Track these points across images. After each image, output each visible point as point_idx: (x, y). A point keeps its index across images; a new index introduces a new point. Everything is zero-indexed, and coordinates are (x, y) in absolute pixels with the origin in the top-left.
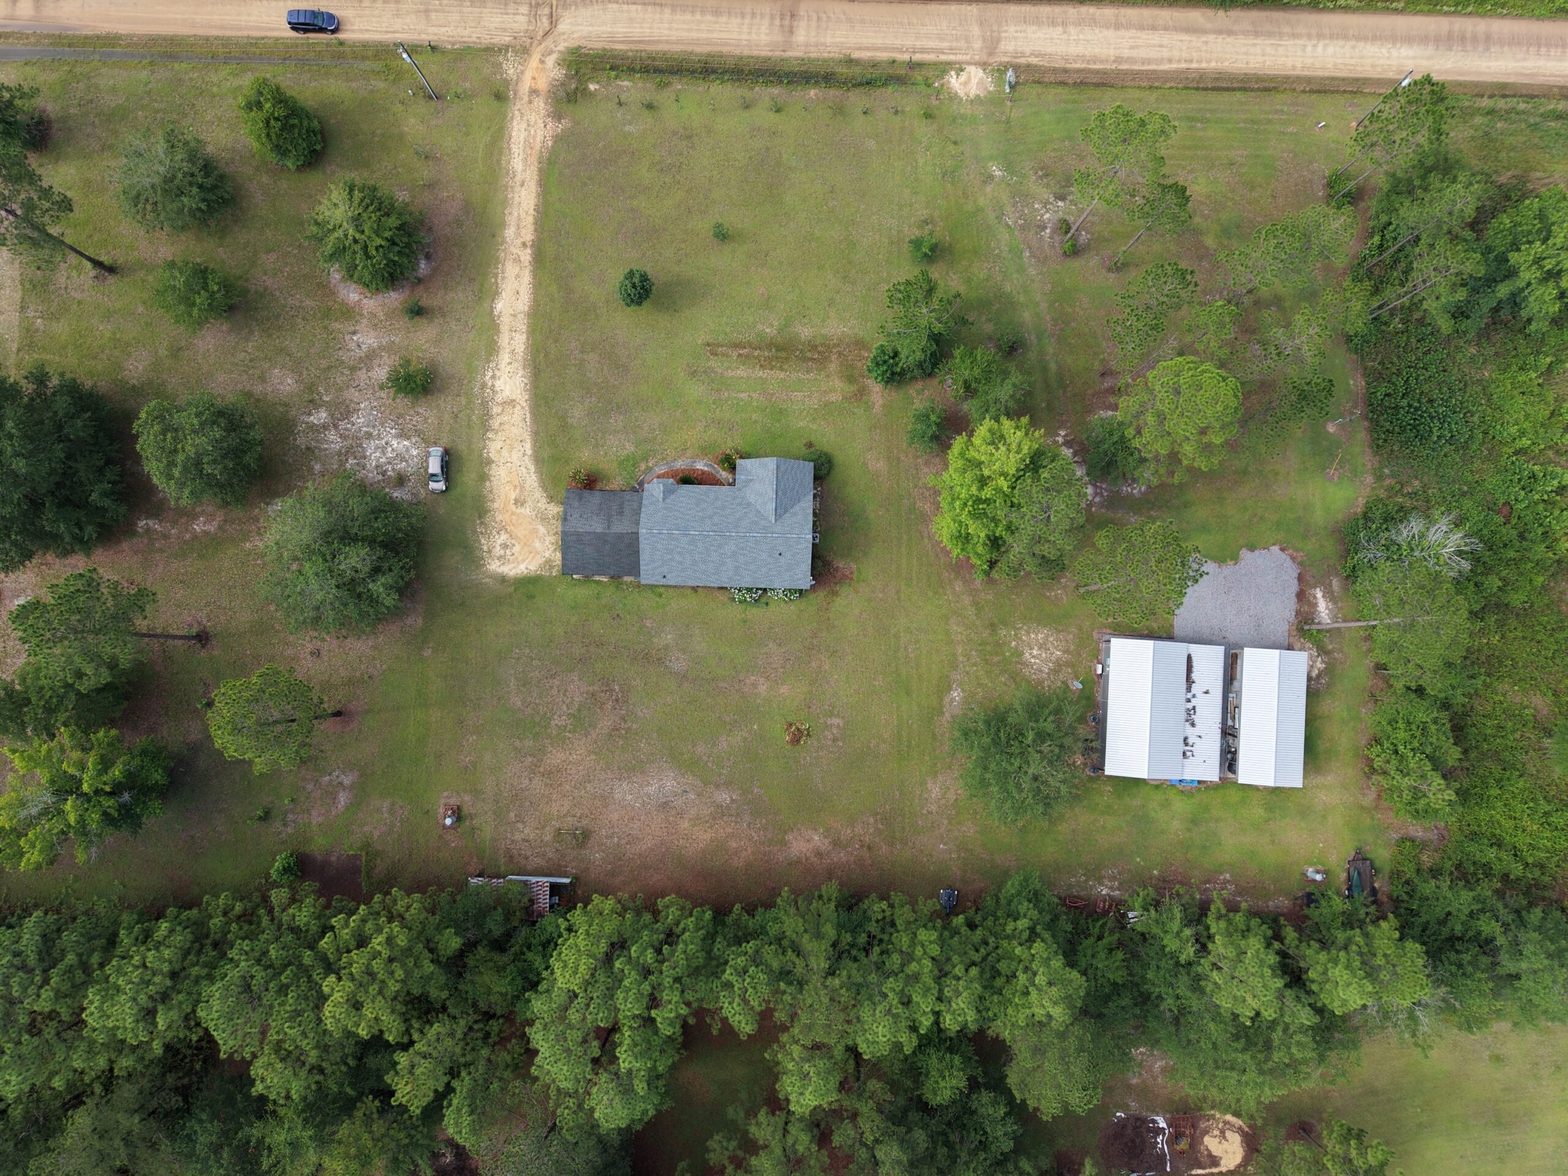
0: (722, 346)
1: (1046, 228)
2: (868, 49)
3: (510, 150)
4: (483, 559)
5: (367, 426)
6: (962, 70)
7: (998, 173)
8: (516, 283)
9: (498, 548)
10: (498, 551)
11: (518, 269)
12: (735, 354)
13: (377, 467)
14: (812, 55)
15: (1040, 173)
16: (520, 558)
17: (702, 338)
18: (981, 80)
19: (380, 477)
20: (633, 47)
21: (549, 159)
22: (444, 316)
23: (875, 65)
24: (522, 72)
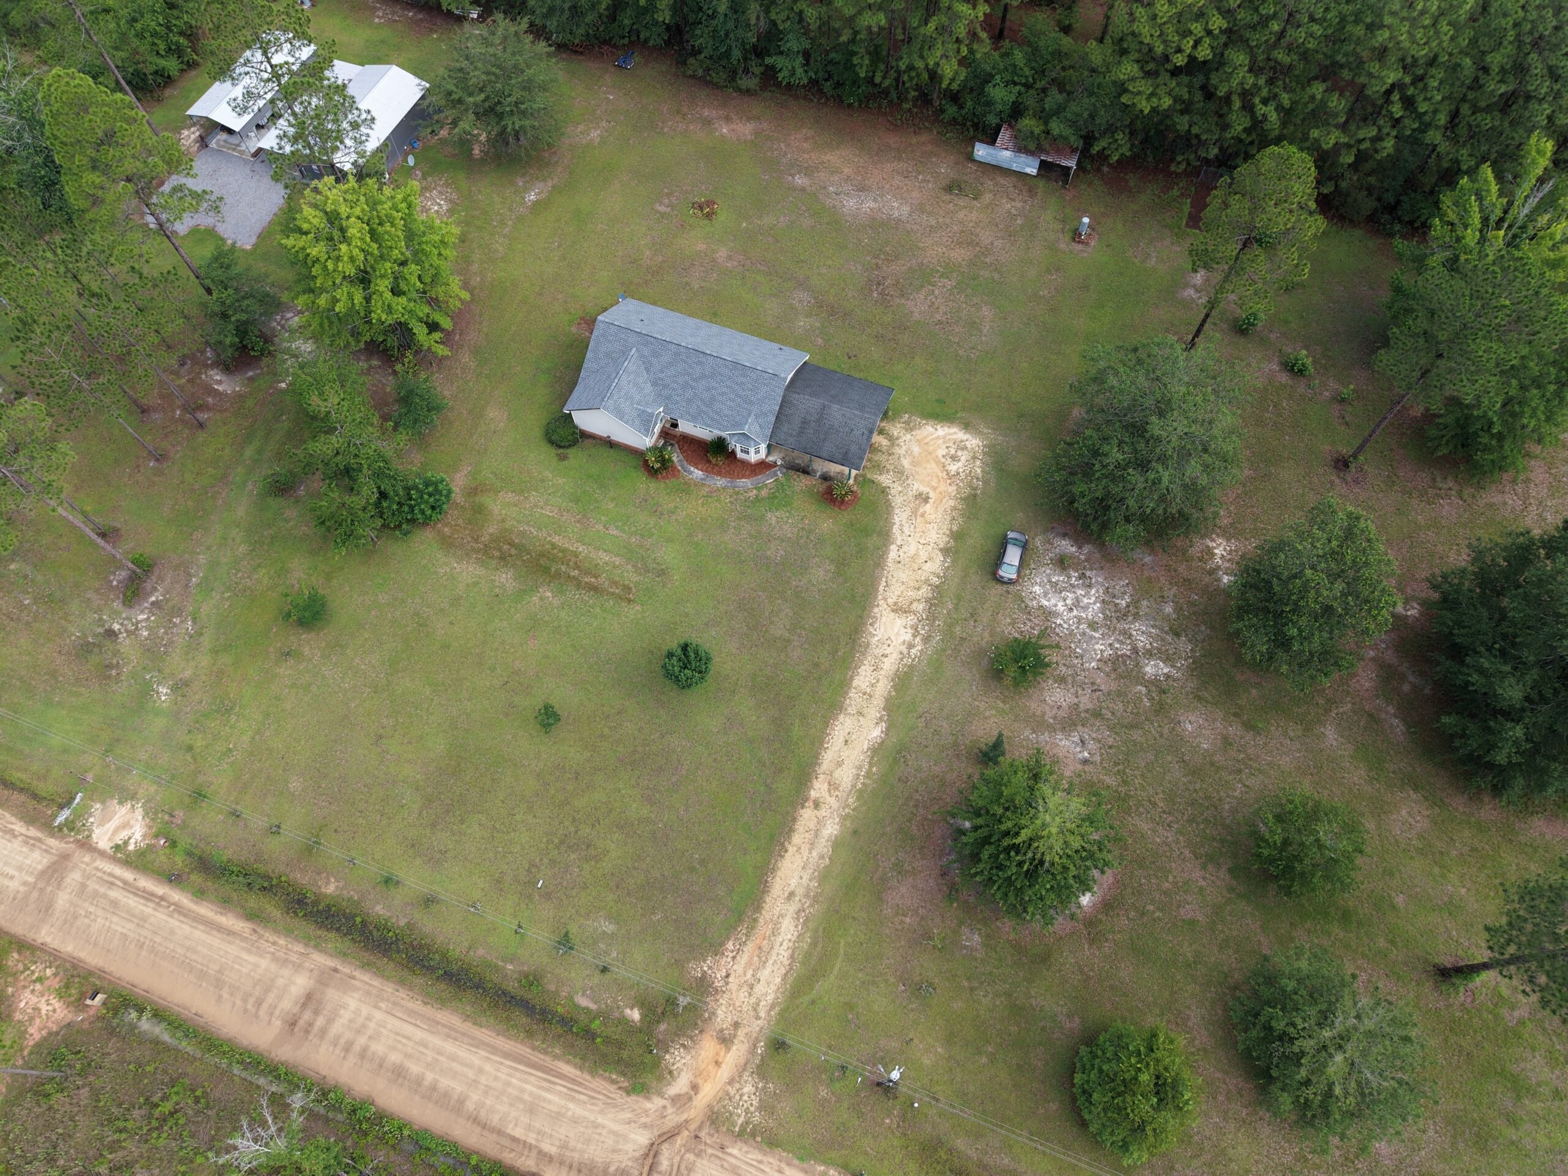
0: (613, 594)
1: (153, 603)
2: (220, 928)
3: (792, 957)
4: (984, 453)
5: (1092, 637)
6: (117, 847)
7: (163, 690)
8: (844, 755)
9: (963, 459)
10: (964, 456)
11: (836, 774)
12: (601, 580)
13: (1090, 586)
14: (299, 948)
15: (114, 672)
16: (940, 441)
17: (633, 611)
18: (102, 824)
19: (1088, 573)
20: (548, 1061)
21: (740, 920)
22: (956, 744)
23: (225, 903)
24: (731, 1082)
